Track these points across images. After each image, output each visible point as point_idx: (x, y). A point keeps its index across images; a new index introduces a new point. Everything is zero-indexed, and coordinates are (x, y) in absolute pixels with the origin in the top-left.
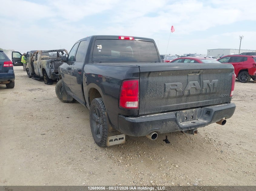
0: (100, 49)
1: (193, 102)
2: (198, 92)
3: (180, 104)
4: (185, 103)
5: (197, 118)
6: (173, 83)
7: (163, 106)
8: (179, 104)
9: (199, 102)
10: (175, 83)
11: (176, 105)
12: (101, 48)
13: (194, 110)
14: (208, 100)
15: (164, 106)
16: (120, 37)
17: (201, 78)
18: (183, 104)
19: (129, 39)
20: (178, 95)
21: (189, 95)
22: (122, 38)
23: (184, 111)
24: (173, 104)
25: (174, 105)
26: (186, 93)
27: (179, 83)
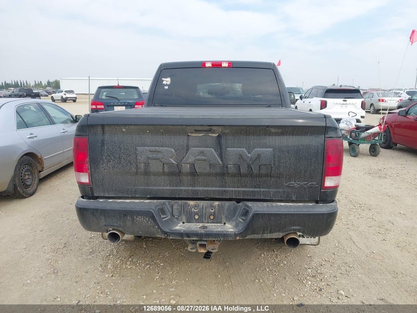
0: (166, 85)
1: (210, 189)
2: (218, 170)
3: (179, 188)
4: (190, 188)
5: (224, 221)
6: (153, 148)
7: (140, 187)
8: (176, 188)
9: (227, 189)
10: (157, 148)
11: (168, 188)
12: (168, 83)
13: (216, 203)
14: (251, 189)
15: (143, 188)
16: (203, 64)
17: (223, 141)
18: (187, 188)
19: (221, 65)
20: (166, 170)
21: (194, 173)
22: (208, 65)
23: (192, 203)
24: (164, 186)
25: (165, 188)
26: (186, 168)
27: (167, 148)
